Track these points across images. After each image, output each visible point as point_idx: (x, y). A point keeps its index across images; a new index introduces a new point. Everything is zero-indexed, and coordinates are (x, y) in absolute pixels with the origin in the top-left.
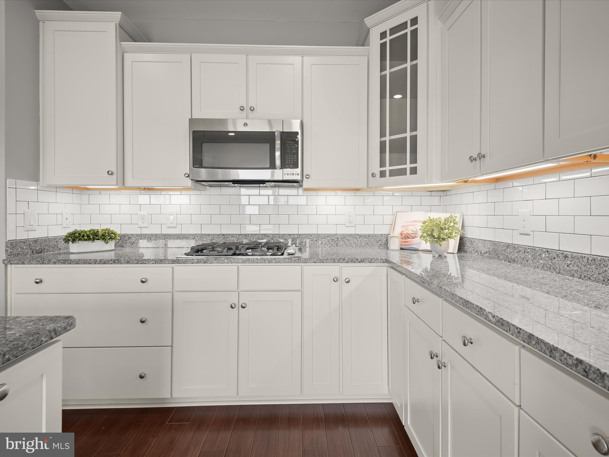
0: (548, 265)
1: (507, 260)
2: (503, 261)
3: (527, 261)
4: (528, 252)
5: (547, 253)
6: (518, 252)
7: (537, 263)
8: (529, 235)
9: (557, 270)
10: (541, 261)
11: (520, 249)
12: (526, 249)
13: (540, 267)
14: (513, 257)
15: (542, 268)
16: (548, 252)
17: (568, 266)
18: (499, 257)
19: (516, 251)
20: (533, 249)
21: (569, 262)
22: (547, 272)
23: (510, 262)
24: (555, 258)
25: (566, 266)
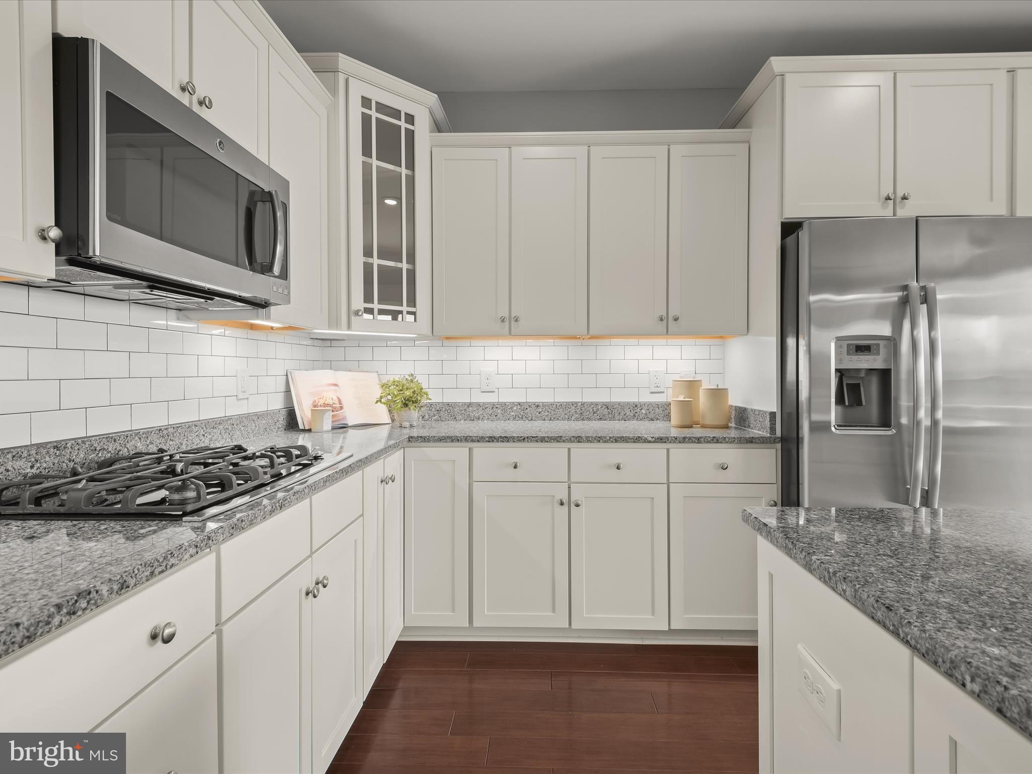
0: (520, 416)
1: (468, 419)
2: (462, 421)
3: (496, 416)
4: (497, 408)
5: (518, 406)
6: (483, 409)
7: (508, 416)
8: (494, 392)
9: (530, 418)
10: (513, 414)
11: (487, 406)
12: (494, 406)
13: (512, 418)
14: (477, 415)
15: (514, 419)
16: (520, 404)
17: (539, 413)
18: (455, 418)
19: (481, 408)
20: (504, 405)
21: (541, 410)
22: (519, 422)
23: (473, 420)
24: (527, 409)
25: (538, 413)
